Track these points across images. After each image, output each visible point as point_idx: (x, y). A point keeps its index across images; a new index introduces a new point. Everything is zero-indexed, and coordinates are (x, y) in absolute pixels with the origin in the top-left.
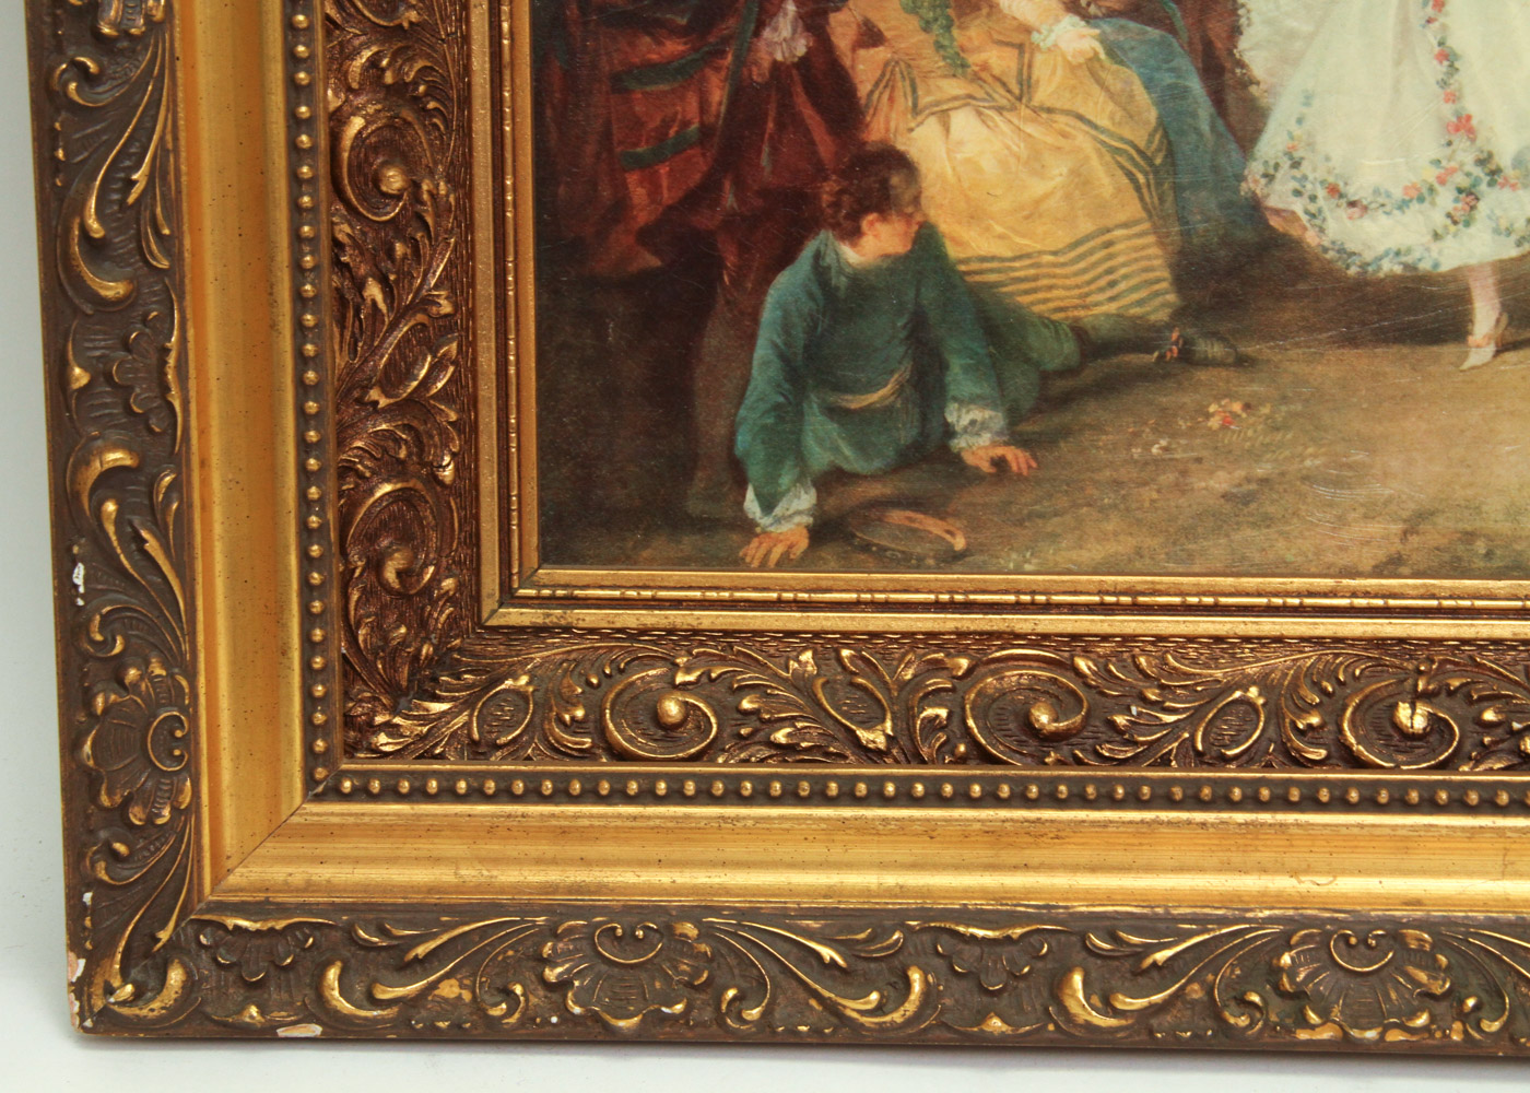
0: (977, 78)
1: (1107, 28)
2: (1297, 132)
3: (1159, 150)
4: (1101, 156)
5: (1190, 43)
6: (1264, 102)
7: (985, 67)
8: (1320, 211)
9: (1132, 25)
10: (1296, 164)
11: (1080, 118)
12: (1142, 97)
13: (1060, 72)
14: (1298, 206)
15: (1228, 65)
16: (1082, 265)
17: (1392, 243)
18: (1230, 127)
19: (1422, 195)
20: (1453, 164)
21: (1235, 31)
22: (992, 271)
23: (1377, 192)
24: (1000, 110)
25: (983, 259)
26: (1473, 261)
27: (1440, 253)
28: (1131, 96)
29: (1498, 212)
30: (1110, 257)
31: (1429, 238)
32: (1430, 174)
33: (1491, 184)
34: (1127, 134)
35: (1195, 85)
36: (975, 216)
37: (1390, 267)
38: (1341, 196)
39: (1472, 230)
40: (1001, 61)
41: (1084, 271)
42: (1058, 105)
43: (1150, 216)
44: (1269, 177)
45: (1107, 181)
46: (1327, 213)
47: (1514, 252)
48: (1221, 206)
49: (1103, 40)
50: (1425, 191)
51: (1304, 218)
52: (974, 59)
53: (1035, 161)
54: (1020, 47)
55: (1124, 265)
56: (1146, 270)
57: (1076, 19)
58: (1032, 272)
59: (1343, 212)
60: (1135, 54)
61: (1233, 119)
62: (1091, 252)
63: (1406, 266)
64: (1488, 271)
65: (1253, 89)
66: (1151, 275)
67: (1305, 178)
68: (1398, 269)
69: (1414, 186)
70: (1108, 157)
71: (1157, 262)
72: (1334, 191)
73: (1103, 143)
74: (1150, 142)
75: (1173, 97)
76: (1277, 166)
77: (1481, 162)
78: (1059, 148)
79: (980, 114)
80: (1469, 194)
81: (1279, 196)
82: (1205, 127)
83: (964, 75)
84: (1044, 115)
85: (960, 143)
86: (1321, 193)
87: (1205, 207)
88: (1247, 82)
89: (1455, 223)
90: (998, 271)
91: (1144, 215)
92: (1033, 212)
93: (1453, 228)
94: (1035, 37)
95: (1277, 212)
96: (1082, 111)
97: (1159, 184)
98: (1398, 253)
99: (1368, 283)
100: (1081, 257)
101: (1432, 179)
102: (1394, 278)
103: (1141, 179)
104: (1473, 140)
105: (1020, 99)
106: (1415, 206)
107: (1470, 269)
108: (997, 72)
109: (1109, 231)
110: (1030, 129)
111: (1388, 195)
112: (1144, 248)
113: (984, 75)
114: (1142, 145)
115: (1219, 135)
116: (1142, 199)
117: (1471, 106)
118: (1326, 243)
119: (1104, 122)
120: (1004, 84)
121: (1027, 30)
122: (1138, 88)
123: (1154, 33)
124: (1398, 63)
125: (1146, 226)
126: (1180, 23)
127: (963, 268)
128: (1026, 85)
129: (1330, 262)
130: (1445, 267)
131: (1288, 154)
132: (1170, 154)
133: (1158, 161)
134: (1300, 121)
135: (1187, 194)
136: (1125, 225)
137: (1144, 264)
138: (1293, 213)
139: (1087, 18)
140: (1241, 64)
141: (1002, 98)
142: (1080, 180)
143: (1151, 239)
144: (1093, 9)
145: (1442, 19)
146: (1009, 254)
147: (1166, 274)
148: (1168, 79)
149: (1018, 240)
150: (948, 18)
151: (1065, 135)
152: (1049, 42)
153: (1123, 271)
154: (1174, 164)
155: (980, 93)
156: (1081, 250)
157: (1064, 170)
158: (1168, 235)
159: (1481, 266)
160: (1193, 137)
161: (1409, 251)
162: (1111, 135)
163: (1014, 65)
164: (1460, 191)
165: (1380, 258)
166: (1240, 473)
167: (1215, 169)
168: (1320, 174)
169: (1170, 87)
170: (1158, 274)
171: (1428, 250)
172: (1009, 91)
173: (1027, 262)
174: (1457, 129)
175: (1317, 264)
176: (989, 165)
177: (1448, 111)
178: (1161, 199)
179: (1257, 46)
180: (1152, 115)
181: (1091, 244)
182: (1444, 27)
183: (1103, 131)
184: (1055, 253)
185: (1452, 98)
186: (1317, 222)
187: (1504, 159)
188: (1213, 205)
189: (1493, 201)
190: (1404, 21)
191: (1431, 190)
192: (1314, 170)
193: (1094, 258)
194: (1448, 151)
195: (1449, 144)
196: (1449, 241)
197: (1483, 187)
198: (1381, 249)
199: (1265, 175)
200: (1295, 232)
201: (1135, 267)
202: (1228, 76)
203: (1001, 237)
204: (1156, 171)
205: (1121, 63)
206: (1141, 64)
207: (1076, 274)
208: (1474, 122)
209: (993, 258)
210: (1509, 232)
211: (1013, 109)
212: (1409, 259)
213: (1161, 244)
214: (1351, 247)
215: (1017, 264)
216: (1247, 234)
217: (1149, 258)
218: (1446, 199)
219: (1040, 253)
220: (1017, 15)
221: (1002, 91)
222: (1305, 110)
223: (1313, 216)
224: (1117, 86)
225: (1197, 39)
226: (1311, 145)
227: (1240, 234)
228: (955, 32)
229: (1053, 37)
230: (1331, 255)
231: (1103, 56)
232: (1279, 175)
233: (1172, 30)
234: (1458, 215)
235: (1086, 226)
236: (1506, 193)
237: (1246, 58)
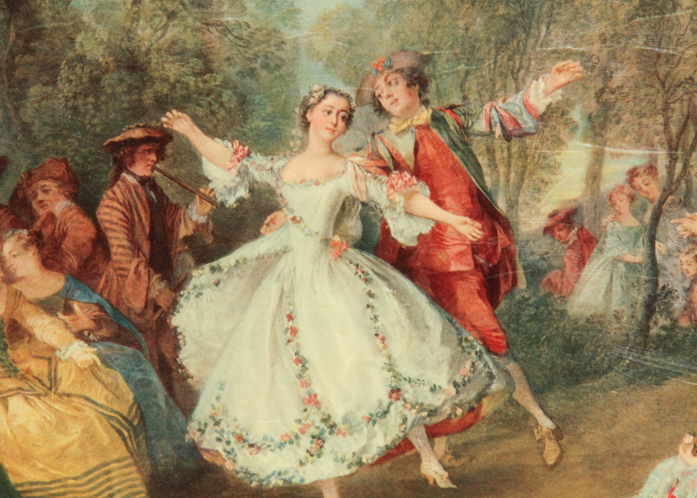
0: (23, 378)
1: (101, 347)
2: (217, 405)
3: (135, 416)
4: (101, 421)
5: (151, 355)
6: (196, 388)
7: (28, 371)
8: (233, 450)
9: (115, 345)
10: (217, 423)
11: (88, 399)
12: (124, 387)
13: (73, 373)
14: (220, 447)
15: (174, 367)
16: (92, 485)
17: (276, 467)
18: (176, 402)
19: (292, 440)
20: (308, 422)
21: (177, 348)
22: (37, 490)
23: (265, 438)
24: (38, 396)
25: (32, 483)
26: (323, 478)
27: (304, 473)
28: (118, 386)
29: (336, 449)
30: (109, 480)
31: (297, 464)
32: (296, 428)
33: (331, 433)
34: (116, 408)
35: (155, 378)
36: (26, 458)
37: (275, 482)
38: (245, 441)
39: (322, 459)
40: (37, 367)
41: (94, 489)
42: (74, 392)
43: (132, 455)
44: (202, 431)
45: (105, 436)
46: (237, 451)
47: (347, 472)
48: (174, 448)
49: (99, 355)
50: (293, 438)
51: (224, 454)
52: (21, 367)
53: (61, 425)
54: (49, 360)
55: (118, 484)
56: (131, 487)
57: (82, 343)
58: (62, 490)
59: (246, 451)
60: (118, 362)
61: (179, 398)
62: (98, 477)
63: (285, 481)
64: (333, 483)
65: (190, 381)
66: (135, 490)
67: (223, 431)
68: (280, 483)
69: (287, 435)
70: (105, 422)
71: (137, 482)
72: (240, 438)
73: (102, 413)
74: (130, 412)
75: (143, 386)
76: (206, 425)
77: (324, 421)
78: (76, 417)
79: (26, 399)
80: (318, 439)
81: (208, 442)
82: (162, 403)
83: (16, 377)
84: (66, 398)
85: (15, 416)
86: (233, 440)
87: (165, 452)
88: (186, 377)
89: (312, 455)
90: (41, 490)
91: (128, 454)
92: (61, 454)
93: (310, 459)
94: (58, 353)
95: (207, 451)
96: (88, 395)
97: (136, 436)
98: (280, 474)
99: (263, 491)
100: (92, 480)
101: (297, 431)
102: (279, 488)
103: (126, 434)
104: (319, 408)
105: (50, 389)
106: (288, 446)
107: (322, 482)
108: (35, 374)
109: (107, 464)
110: (57, 406)
111: (272, 440)
112: (129, 474)
113: (27, 376)
114: (125, 414)
115: (171, 408)
116: (126, 445)
117: (316, 388)
118: (237, 469)
119: (101, 401)
120: (40, 381)
121: (53, 349)
122: (121, 380)
123: (129, 350)
124: (273, 365)
125: (130, 461)
126: (144, 344)
127: (19, 489)
128: (54, 381)
129: (240, 479)
130: (308, 481)
131: (212, 417)
132: (142, 419)
133: (135, 423)
134: (218, 398)
135: (153, 442)
136: (117, 461)
137: (129, 483)
138: (217, 451)
139: (88, 342)
140: (181, 367)
141: (39, 389)
142: (89, 435)
143: (133, 468)
144: (92, 337)
145: (296, 340)
146: (47, 480)
147: (143, 489)
148: (139, 376)
149: (52, 471)
150: (4, 344)
151: (79, 410)
152: (67, 356)
153: (117, 488)
154: (145, 425)
155: (26, 387)
156: (91, 476)
157: (79, 430)
158: (143, 466)
159: (328, 480)
160: (155, 409)
161: (286, 472)
162: (107, 408)
163: (45, 369)
164: (313, 437)
165: (269, 477)
167: (170, 427)
168: (232, 428)
169: (140, 380)
170: (138, 489)
171: (297, 471)
172: (43, 385)
173: (59, 484)
174: (309, 402)
175: (232, 481)
176: (33, 428)
177: (303, 392)
178: (138, 445)
179: (190, 356)
180: (131, 397)
181: (97, 473)
182: (298, 345)
183: (102, 406)
184: (75, 479)
185: (305, 384)
186: (232, 456)
187: (337, 419)
188: (169, 447)
189: (332, 442)
190: (275, 341)
191: (297, 437)
192: (228, 426)
193: (99, 481)
194: (305, 414)
195: (306, 410)
196: (309, 466)
197: (327, 435)
198: (269, 472)
199: (199, 430)
200: (218, 462)
201: (124, 485)
202: (174, 374)
203: (42, 470)
204: (134, 429)
205: (110, 367)
206: (122, 368)
207: (89, 491)
208: (319, 398)
209: (38, 483)
210: (343, 461)
211: (46, 395)
212: (287, 477)
213: (139, 470)
214: (252, 470)
215: (52, 486)
216: (190, 464)
217: (133, 480)
218: (306, 442)
219: (67, 479)
220: (46, 341)
221: (40, 386)
222: (220, 392)
223: (229, 453)
224: (109, 380)
225: (155, 351)
226: (225, 412)
227: (186, 464)
228: (9, 351)
229: (68, 353)
230: (240, 475)
231: (99, 363)
232: (207, 430)
233: (140, 348)
234: (313, 451)
235: (93, 462)
236: (340, 438)
237: (184, 363)
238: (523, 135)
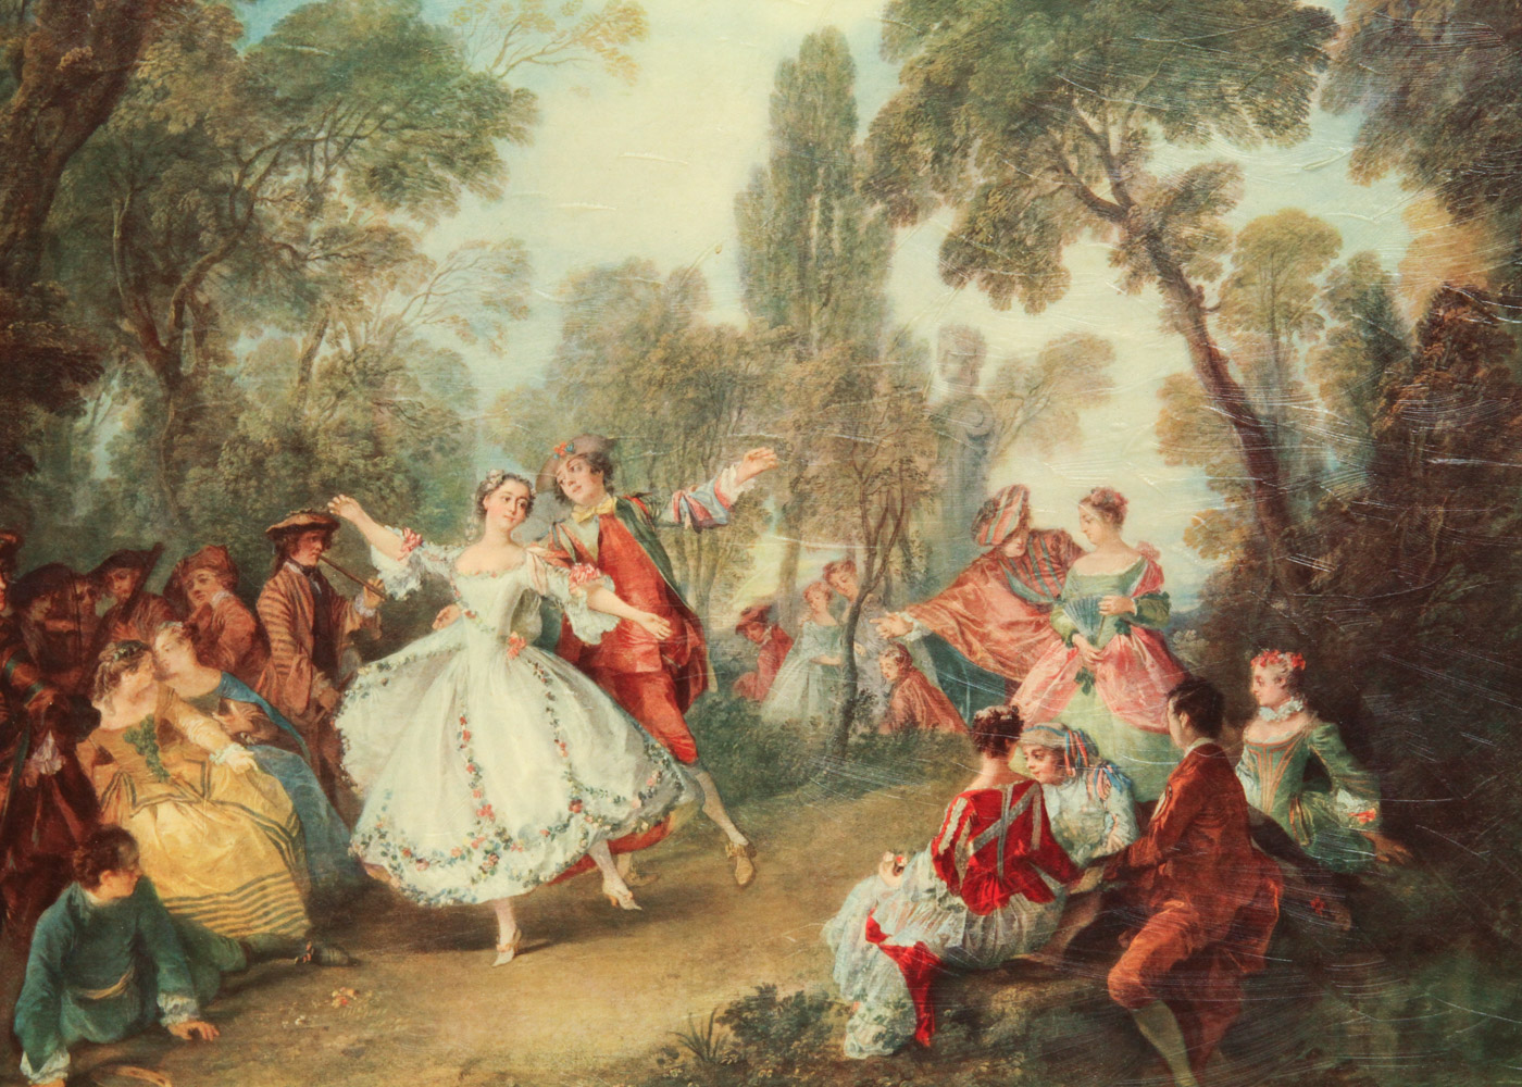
0: (174, 783)
1: (258, 751)
2: (383, 816)
3: (294, 827)
4: (257, 831)
5: (312, 761)
6: (360, 797)
7: (179, 776)
8: (399, 865)
9: (274, 749)
10: (383, 836)
11: (243, 808)
12: (283, 795)
13: (228, 778)
14: (385, 862)
15: (337, 774)
16: (246, 902)
17: (446, 885)
18: (340, 813)
19: (463, 855)
20: (481, 836)
21: (340, 753)
22: (186, 906)
23: (434, 853)
24: (190, 803)
25: (181, 899)
26: (497, 897)
27: (476, 891)
28: (275, 794)
29: (511, 866)
30: (265, 896)
31: (469, 882)
32: (468, 842)
33: (506, 848)
34: (274, 818)
35: (316, 786)
36: (175, 871)
37: (445, 901)
38: (412, 856)
39: (496, 877)
40: (189, 772)
41: (248, 906)
42: (228, 800)
43: (290, 870)
44: (367, 845)
45: (261, 848)
46: (403, 867)
47: (523, 891)
48: (335, 863)
49: (256, 759)
50: (465, 853)
51: (390, 870)
52: (172, 771)
53: (213, 836)
54: (203, 764)
55: (274, 901)
56: (288, 904)
57: (238, 745)
58: (213, 906)
59: (414, 866)
60: (277, 767)
61: (342, 807)
62: (252, 893)
63: (455, 900)
64: (507, 903)
65: (353, 789)
66: (292, 908)
67: (388, 844)
68: (450, 902)
69: (458, 849)
70: (261, 832)
71: (295, 899)
72: (407, 853)
73: (258, 823)
74: (288, 822)
75: (302, 794)
76: (370, 837)
77: (499, 834)
78: (229, 827)
79: (176, 806)
80: (492, 854)
81: (373, 856)
82: (323, 813)
83: (166, 781)
84: (219, 806)
85: (164, 825)
86: (400, 854)
87: (326, 865)
88: (349, 785)
89: (485, 872)
90: (191, 906)
91: (286, 869)
92: (213, 867)
93: (483, 876)
94: (212, 757)
95: (372, 866)
96: (244, 803)
97: (295, 849)
98: (450, 892)
99: (431, 911)
100: (246, 896)
101: (469, 845)
102: (449, 908)
103: (284, 846)
104: (493, 821)
105: (203, 796)
106: (459, 862)
107: (495, 901)
108: (187, 779)
109: (263, 879)
110: (210, 815)
111: (442, 855)
112: (286, 890)
113: (179, 781)
114: (283, 824)
115: (333, 818)
116: (284, 859)
117: (490, 799)
118: (404, 886)
119: (258, 810)
120: (192, 787)
121: (207, 753)
122: (279, 787)
123: (289, 754)
124: (444, 773)
125: (288, 876)
126: (305, 748)
127: (167, 905)
128: (207, 787)
129: (407, 898)
130: (480, 901)
131: (378, 829)
132: (302, 830)
133: (294, 835)
134: (384, 809)
135: (313, 855)
136: (274, 876)
137: (286, 900)
138: (382, 867)
139: (245, 745)
140: (345, 773)
141: (191, 796)
142: (244, 847)
143: (291, 884)
144: (249, 740)
145: (469, 746)
146: (198, 896)
147: (301, 906)
148: (299, 783)
149: (203, 886)
150: (155, 745)
151: (233, 819)
152: (221, 760)
153: (273, 905)
154: (304, 836)
155: (176, 793)
156: (245, 892)
157: (234, 842)
158: (302, 882)
159: (503, 900)
160: (316, 819)
161: (457, 890)
162: (264, 818)
163: (198, 775)
164: (487, 852)
165: (438, 896)
166: (353, 1037)
167: (332, 840)
168: (399, 842)
169: (300, 787)
170: (296, 907)
171: (469, 890)
172: (196, 791)
173: (210, 900)
174: (483, 814)
175: (398, 899)
176: (184, 839)
177: (477, 802)
178: (297, 859)
179: (355, 762)
180: (289, 805)
181: (252, 888)
182: (471, 751)
183: (258, 816)
184: (228, 894)
185: (479, 794)
186: (398, 872)
187: (513, 832)
188: (331, 861)
189: (507, 858)
190: (446, 746)
191: (469, 852)
192: (394, 839)
193: (254, 897)
194: (478, 827)
195: (479, 823)
196: (481, 884)
197: (501, 850)
198: (439, 890)
199: (363, 843)
200: (384, 879)
201: (281, 902)
202: (337, 781)
203: (192, 884)
204: (293, 841)
205: (268, 773)
206: (281, 773)
207: (243, 907)
208: (493, 809)
209: (187, 898)
210: (519, 878)
211: (199, 802)
212: (457, 896)
213: (297, 887)
214: (420, 888)
215: (203, 902)
216: (352, 881)
217: (290, 896)
218: (478, 857)
219: (218, 894)
220: (199, 743)
221: (191, 791)
222: (387, 802)
223: (395, 869)
224: (266, 787)
225: (316, 758)
226: (392, 824)
227: (348, 881)
228: (160, 754)
229: (223, 757)
230: (407, 893)
231: (256, 768)
232: (372, 843)
233: (300, 752)
234: (486, 868)
235: (248, 877)
236: (516, 854)
237: (348, 769)
238: (714, 526)
